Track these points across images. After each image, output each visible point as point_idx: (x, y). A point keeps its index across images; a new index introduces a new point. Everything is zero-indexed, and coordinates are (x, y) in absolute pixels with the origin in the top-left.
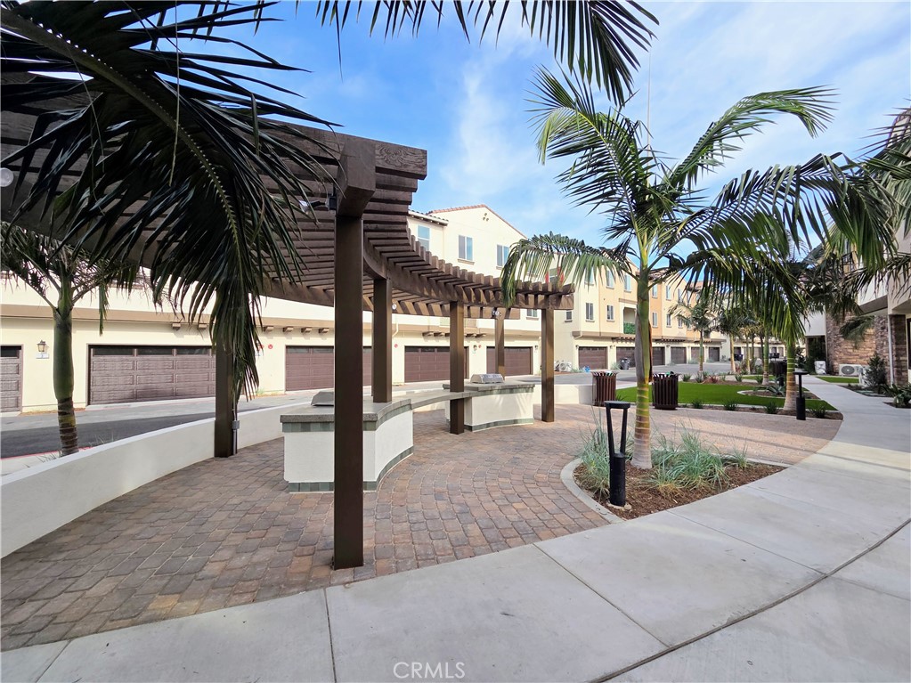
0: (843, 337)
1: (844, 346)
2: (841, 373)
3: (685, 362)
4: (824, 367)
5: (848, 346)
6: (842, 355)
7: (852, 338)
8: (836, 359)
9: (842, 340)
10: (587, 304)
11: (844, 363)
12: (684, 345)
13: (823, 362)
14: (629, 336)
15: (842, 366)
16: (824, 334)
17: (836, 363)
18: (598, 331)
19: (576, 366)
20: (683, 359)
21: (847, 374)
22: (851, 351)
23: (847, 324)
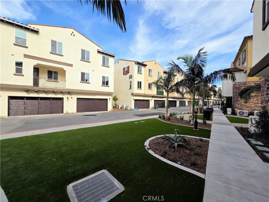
0: (240, 97)
1: (240, 102)
2: (238, 114)
3: (185, 106)
4: (231, 111)
5: (242, 101)
6: (239, 106)
7: (244, 98)
8: (236, 108)
9: (239, 98)
10: (138, 82)
11: (240, 109)
12: (185, 100)
13: (230, 109)
14: (159, 96)
15: (239, 111)
16: (232, 95)
17: (236, 110)
18: (144, 93)
19: (133, 107)
20: (184, 105)
21: (241, 115)
22: (243, 104)
23: (242, 91)
